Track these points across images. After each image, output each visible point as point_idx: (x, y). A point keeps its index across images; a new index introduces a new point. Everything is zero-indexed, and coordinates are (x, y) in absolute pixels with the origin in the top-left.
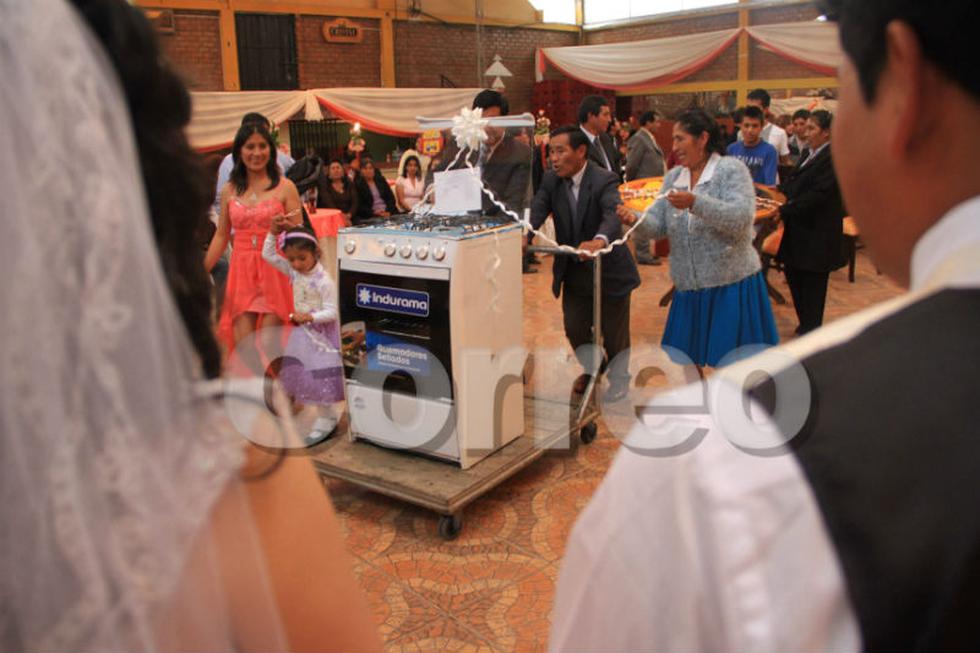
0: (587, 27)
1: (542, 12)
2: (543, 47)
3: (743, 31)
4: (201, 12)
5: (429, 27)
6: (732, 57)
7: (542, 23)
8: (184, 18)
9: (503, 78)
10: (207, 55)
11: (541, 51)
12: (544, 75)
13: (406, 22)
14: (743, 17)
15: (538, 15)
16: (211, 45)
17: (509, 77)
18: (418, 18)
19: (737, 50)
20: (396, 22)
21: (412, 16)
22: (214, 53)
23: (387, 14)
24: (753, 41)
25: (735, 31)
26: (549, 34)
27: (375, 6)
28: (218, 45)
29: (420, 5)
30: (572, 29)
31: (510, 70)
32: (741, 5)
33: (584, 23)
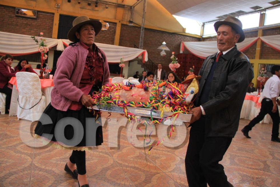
0: (204, 37)
1: (185, 29)
2: (185, 41)
3: (259, 38)
4: (48, 13)
5: (137, 28)
6: (254, 49)
7: (185, 33)
8: (42, 14)
9: (165, 51)
10: (47, 27)
11: (183, 43)
12: (183, 52)
13: (126, 25)
14: (260, 33)
15: (184, 30)
16: (50, 24)
17: (168, 51)
18: (132, 25)
19: (256, 46)
20: (122, 25)
21: (130, 23)
22: (50, 27)
23: (120, 22)
24: (263, 43)
25: (256, 38)
26: (188, 37)
27: (115, 19)
28: (52, 24)
29: (133, 19)
30: (197, 37)
31: (169, 49)
32: (260, 28)
33: (203, 35)
